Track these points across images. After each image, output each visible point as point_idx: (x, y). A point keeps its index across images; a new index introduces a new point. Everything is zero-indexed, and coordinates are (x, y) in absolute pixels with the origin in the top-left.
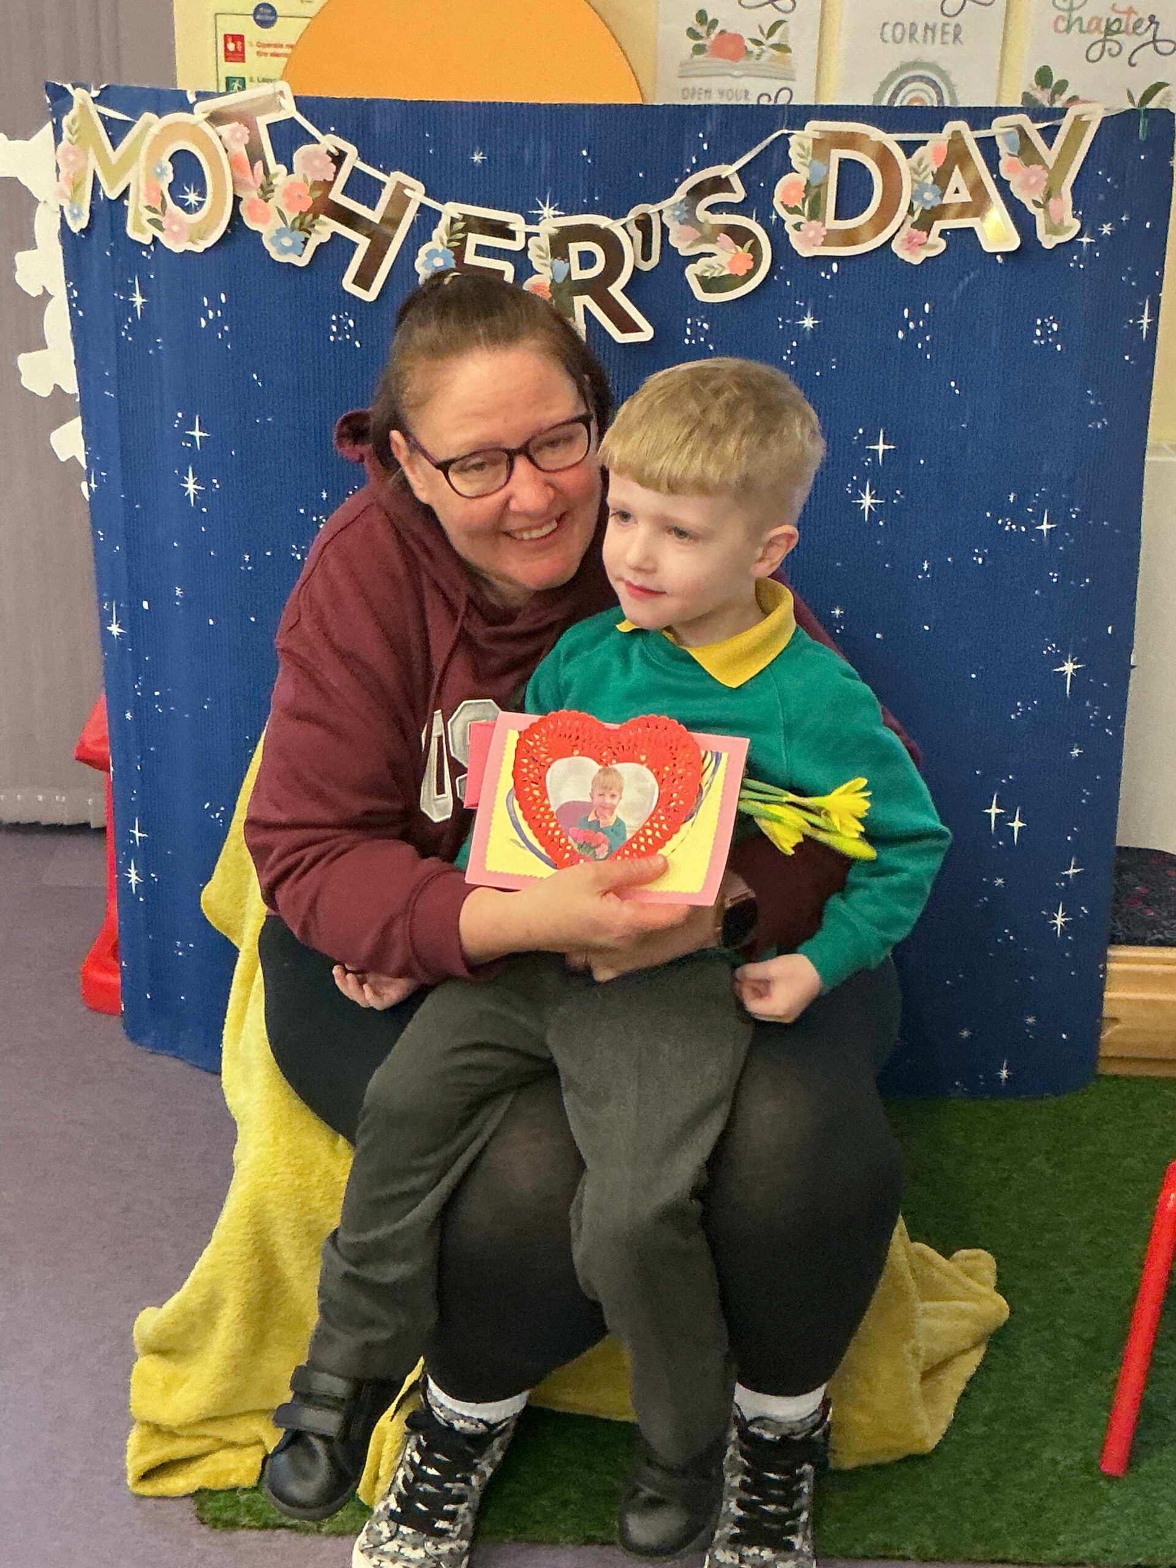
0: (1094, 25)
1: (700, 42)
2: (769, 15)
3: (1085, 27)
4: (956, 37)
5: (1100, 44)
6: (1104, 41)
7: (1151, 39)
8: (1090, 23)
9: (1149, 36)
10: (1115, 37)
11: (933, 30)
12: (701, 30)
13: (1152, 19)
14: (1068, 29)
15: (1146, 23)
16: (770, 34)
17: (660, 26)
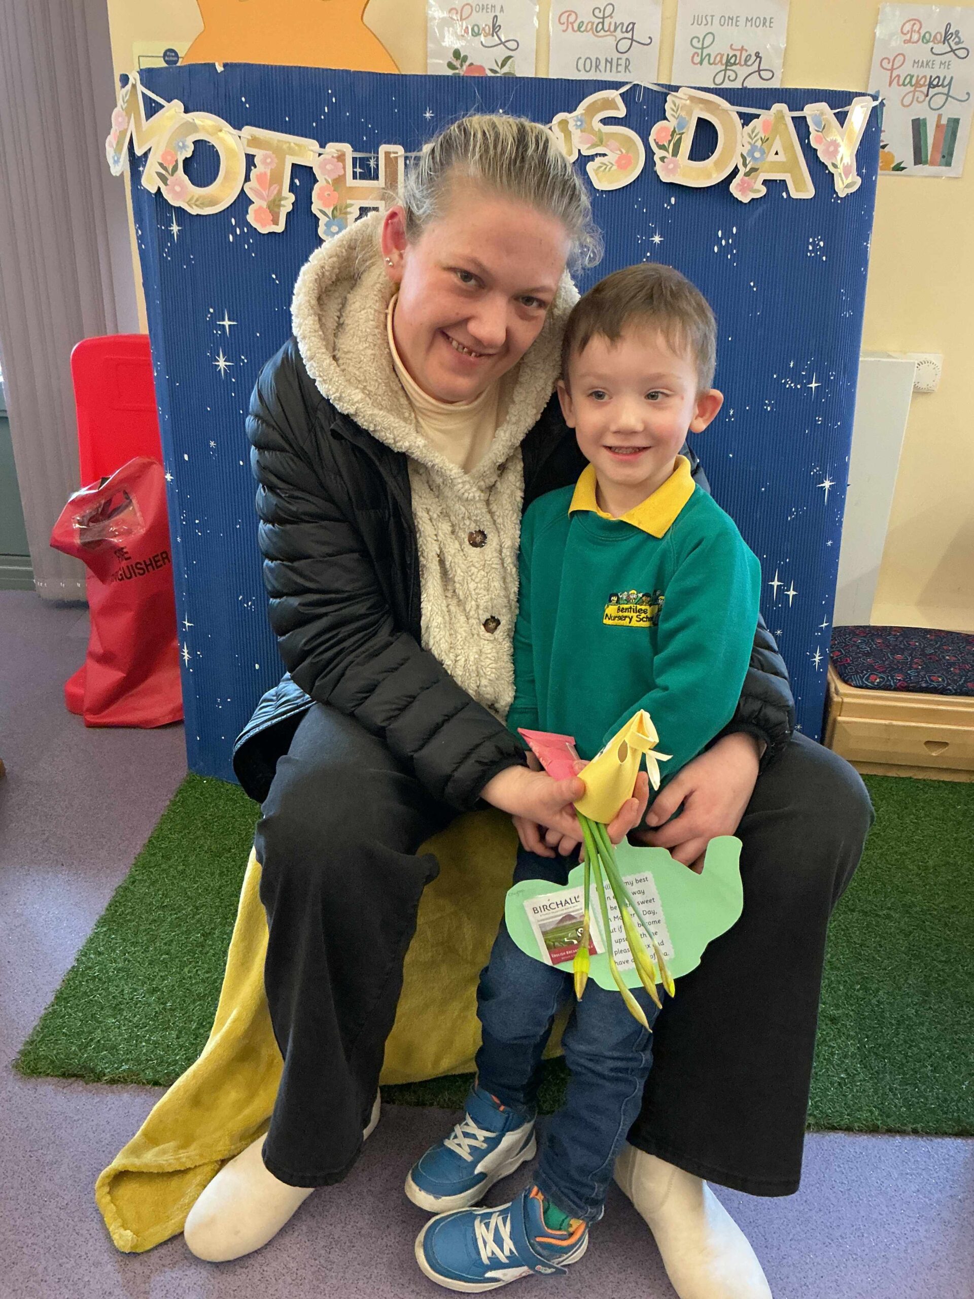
0: (718, 58)
1: (457, 71)
2: (501, 53)
3: (712, 61)
4: (626, 67)
5: (723, 72)
6: (726, 70)
7: (757, 69)
8: (715, 58)
9: (755, 67)
10: (734, 68)
11: (611, 63)
12: (457, 63)
13: (757, 55)
14: (701, 63)
15: (754, 58)
16: (503, 65)
17: (428, 61)
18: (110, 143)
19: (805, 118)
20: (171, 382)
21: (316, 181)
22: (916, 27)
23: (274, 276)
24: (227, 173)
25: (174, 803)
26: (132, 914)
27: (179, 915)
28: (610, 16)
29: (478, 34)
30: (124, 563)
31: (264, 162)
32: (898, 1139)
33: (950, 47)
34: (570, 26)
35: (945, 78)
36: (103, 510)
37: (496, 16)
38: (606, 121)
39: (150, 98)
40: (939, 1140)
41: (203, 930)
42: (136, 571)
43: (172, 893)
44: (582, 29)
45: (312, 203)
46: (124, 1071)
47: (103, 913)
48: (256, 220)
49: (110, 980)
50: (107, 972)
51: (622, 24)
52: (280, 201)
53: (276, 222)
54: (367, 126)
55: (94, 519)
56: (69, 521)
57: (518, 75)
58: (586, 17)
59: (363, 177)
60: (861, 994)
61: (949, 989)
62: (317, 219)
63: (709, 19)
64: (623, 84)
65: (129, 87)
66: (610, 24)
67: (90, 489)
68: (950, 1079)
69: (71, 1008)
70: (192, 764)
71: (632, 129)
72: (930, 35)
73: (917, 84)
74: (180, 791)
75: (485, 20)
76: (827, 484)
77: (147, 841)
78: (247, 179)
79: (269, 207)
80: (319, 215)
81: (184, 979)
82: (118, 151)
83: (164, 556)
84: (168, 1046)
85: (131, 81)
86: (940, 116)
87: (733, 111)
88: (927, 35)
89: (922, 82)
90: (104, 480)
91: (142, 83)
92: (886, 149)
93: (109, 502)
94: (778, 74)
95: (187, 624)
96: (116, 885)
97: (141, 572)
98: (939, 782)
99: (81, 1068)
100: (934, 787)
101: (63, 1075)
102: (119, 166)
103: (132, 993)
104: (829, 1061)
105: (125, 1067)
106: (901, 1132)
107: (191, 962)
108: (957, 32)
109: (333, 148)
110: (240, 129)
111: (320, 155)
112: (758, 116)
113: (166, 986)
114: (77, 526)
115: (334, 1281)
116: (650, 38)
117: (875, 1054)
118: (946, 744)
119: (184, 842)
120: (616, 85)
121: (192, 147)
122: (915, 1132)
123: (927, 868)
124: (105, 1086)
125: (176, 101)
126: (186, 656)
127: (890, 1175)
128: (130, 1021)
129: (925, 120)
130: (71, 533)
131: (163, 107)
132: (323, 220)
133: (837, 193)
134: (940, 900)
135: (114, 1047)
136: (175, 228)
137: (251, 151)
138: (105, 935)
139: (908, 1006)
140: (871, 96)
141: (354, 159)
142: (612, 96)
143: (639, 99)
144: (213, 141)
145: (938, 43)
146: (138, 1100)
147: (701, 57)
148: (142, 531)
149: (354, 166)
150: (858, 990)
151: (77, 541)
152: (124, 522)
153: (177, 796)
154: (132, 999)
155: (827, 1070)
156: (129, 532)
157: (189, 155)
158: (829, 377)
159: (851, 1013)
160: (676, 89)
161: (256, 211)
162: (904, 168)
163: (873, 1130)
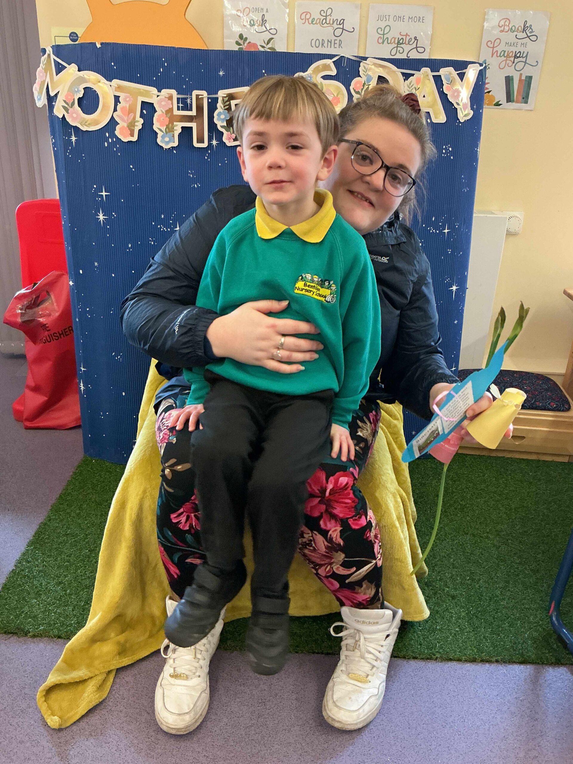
0: (393, 39)
1: (241, 46)
2: (267, 36)
3: (389, 42)
4: (340, 45)
6: (397, 47)
7: (415, 47)
8: (391, 41)
9: (414, 45)
10: (402, 46)
11: (331, 42)
12: (241, 42)
13: (415, 38)
14: (383, 43)
15: (413, 40)
16: (268, 43)
17: (225, 40)
18: (36, 88)
19: (440, 76)
20: (72, 228)
21: (155, 111)
22: (507, 23)
23: (131, 167)
24: (103, 106)
25: (75, 473)
26: (48, 539)
27: (76, 539)
28: (330, 15)
29: (254, 25)
30: (46, 333)
31: (125, 100)
32: (487, 665)
33: (527, 35)
34: (307, 21)
35: (524, 52)
36: (34, 301)
37: (264, 15)
38: (325, 77)
39: (58, 63)
40: (511, 666)
41: (89, 548)
42: (54, 338)
43: (72, 527)
44: (314, 23)
45: (153, 124)
46: (41, 630)
47: (32, 538)
48: (120, 133)
49: (34, 577)
50: (33, 573)
51: (337, 20)
52: (135, 122)
53: (132, 135)
54: (185, 79)
55: (29, 307)
56: (14, 309)
57: (277, 51)
58: (316, 15)
59: (183, 109)
60: (469, 582)
61: (520, 579)
62: (156, 134)
63: (387, 18)
64: (335, 56)
65: (46, 56)
66: (330, 19)
67: (26, 290)
68: (518, 632)
69: (11, 594)
70: (86, 450)
71: (340, 82)
72: (515, 27)
73: (508, 56)
74: (79, 467)
75: (257, 17)
76: (454, 288)
77: (58, 496)
78: (115, 110)
79: (128, 127)
80: (157, 131)
81: (77, 576)
82: (40, 93)
83: (70, 328)
84: (67, 615)
85: (47, 52)
86: (521, 75)
87: (398, 72)
88: (513, 28)
89: (511, 55)
90: (35, 284)
91: (53, 54)
92: (490, 94)
93: (38, 297)
94: (428, 50)
95: (83, 369)
96: (40, 522)
97: (57, 338)
98: (520, 459)
99: (16, 629)
100: (517, 463)
101: (5, 633)
102: (41, 102)
103: (47, 585)
104: (450, 621)
105: (42, 628)
106: (489, 662)
107: (82, 567)
108: (531, 25)
109: (165, 92)
110: (111, 81)
111: (158, 96)
112: (413, 75)
113: (67, 581)
114: (19, 311)
115: (160, 751)
116: (353, 28)
117: (476, 617)
118: (524, 437)
119: (81, 497)
120: (330, 57)
121: (83, 92)
122: (497, 661)
123: (511, 509)
124: (30, 639)
125: (73, 64)
126: (82, 388)
127: (482, 686)
128: (45, 601)
129: (512, 76)
130: (16, 315)
131: (66, 67)
132: (160, 134)
133: (458, 119)
134: (517, 528)
135: (35, 617)
136: (73, 139)
137: (117, 94)
138: (32, 551)
139: (496, 589)
140: (479, 63)
141: (178, 99)
142: (329, 63)
143: (344, 65)
144: (95, 88)
145: (520, 32)
146: (49, 647)
147: (383, 40)
148: (57, 314)
149: (178, 103)
150: (468, 580)
151: (19, 320)
152: (46, 309)
153: (77, 469)
154: (47, 588)
155: (449, 626)
156: (49, 315)
157: (81, 96)
158: (455, 226)
159: (464, 593)
160: (365, 59)
161: (120, 129)
162: (501, 104)
163: (473, 661)
